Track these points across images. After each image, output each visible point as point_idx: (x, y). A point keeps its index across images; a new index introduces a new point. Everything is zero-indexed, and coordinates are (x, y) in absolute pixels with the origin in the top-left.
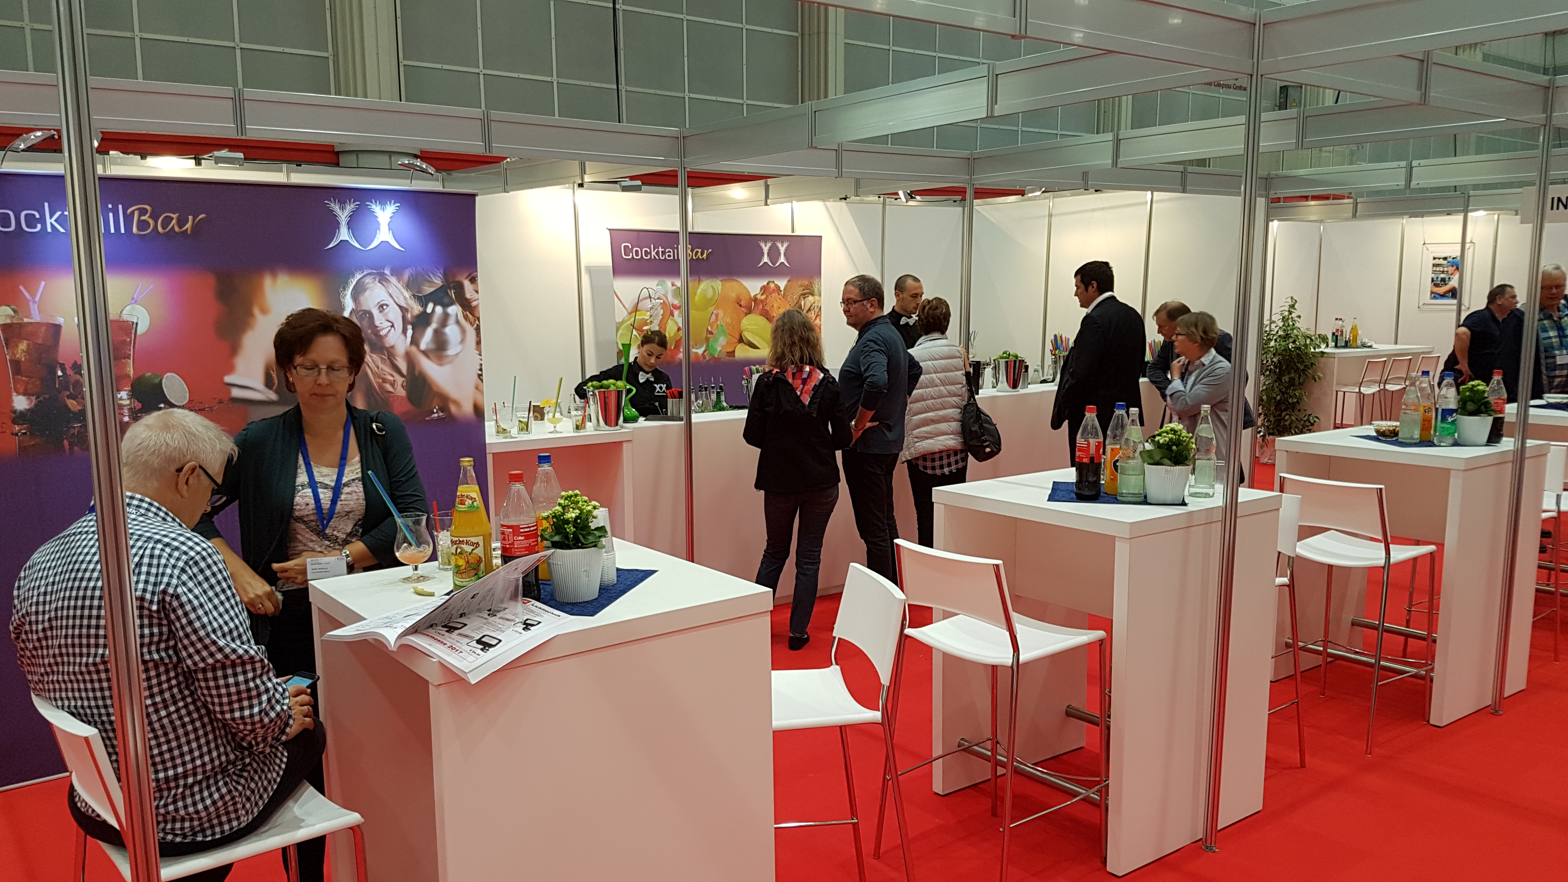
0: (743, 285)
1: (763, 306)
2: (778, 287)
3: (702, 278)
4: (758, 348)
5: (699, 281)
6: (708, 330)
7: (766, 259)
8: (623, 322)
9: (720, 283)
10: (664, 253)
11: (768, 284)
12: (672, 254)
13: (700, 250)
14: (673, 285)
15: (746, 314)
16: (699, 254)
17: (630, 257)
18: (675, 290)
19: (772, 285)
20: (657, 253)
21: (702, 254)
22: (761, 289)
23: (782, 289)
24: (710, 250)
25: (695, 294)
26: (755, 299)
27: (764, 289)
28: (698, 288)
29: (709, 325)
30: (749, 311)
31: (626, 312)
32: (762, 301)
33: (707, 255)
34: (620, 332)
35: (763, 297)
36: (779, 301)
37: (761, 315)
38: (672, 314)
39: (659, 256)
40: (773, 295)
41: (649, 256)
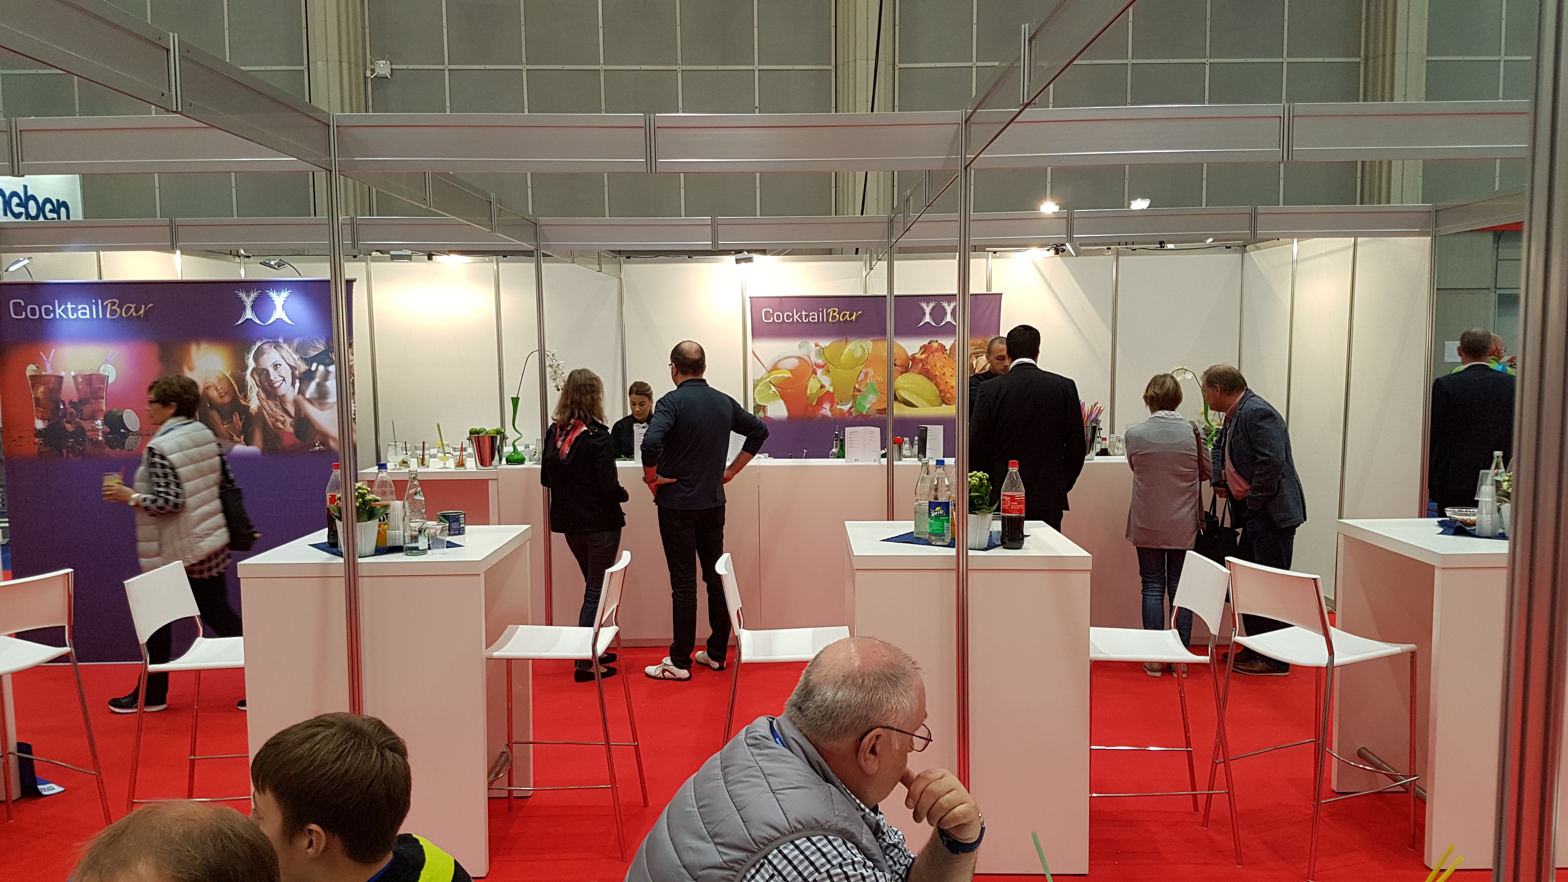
0: (899, 344)
1: (923, 365)
2: (943, 347)
3: (849, 339)
4: (916, 407)
5: (846, 341)
6: (855, 387)
7: (927, 319)
8: (761, 379)
9: (871, 343)
10: (807, 316)
11: (929, 343)
12: (816, 317)
13: (848, 313)
14: (816, 346)
15: (902, 373)
16: (847, 316)
17: (771, 321)
18: (819, 350)
19: (935, 345)
20: (801, 317)
21: (851, 316)
22: (921, 348)
23: (948, 347)
24: (860, 312)
25: (842, 354)
26: (913, 358)
27: (925, 349)
28: (845, 348)
29: (857, 383)
30: (906, 370)
31: (765, 371)
32: (921, 360)
33: (856, 318)
34: (758, 388)
35: (923, 356)
36: (944, 360)
37: (920, 374)
38: (815, 373)
39: (801, 319)
40: (937, 354)
41: (791, 319)
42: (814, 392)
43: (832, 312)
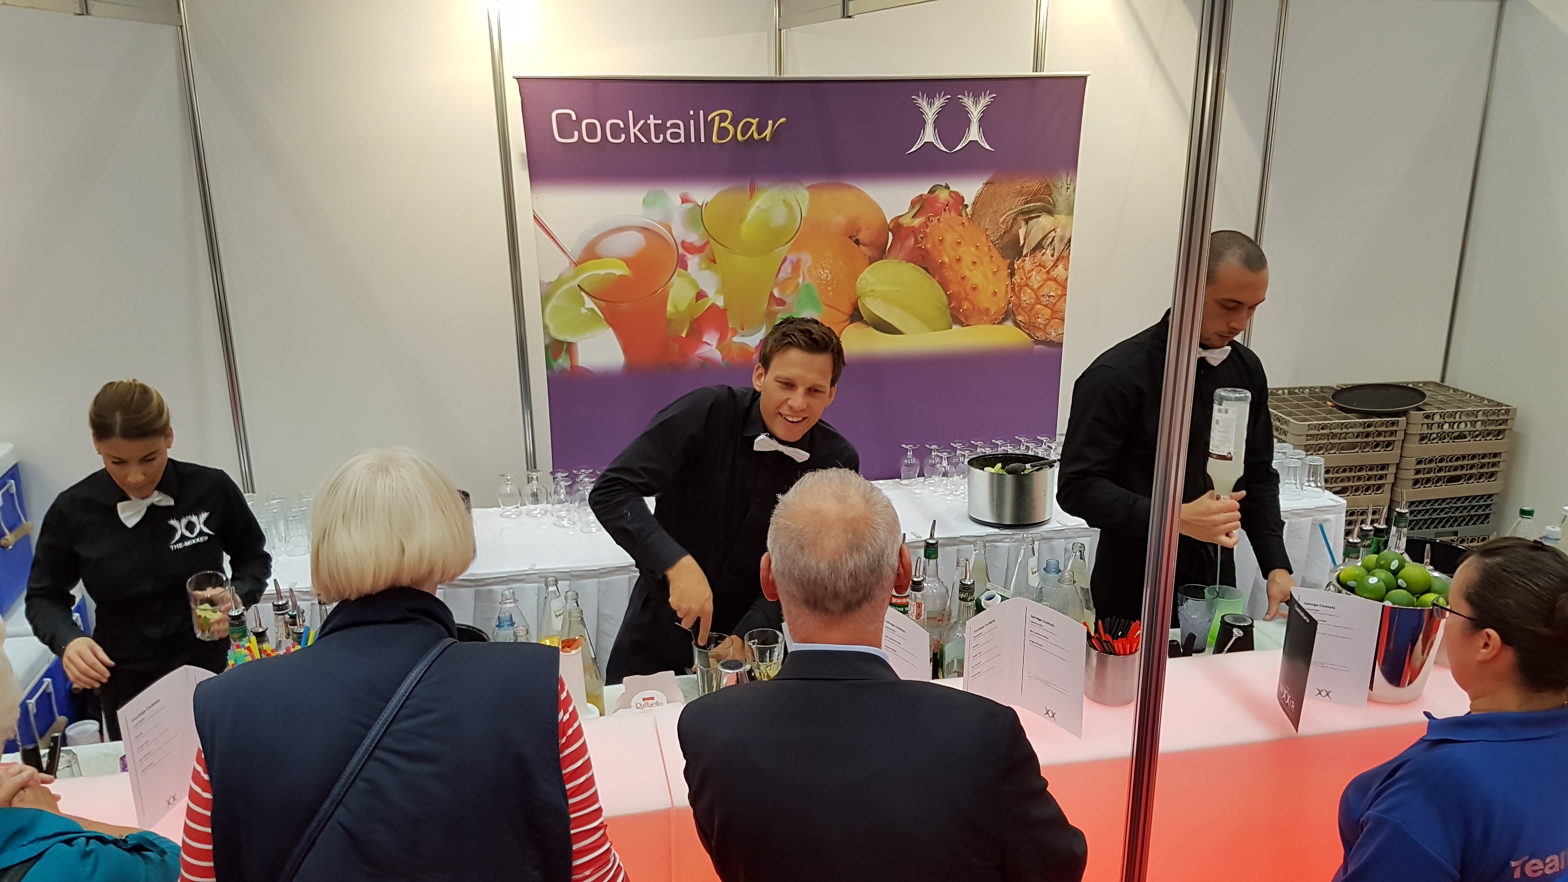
0: (866, 196)
1: (916, 242)
2: (959, 199)
3: (759, 184)
4: (899, 332)
5: (752, 190)
6: (772, 294)
7: (929, 135)
8: (560, 282)
9: (807, 193)
10: (660, 129)
11: (931, 191)
12: (682, 132)
13: (755, 121)
14: (685, 200)
15: (871, 261)
16: (754, 128)
17: (575, 139)
18: (690, 212)
19: (943, 195)
20: (645, 130)
21: (761, 129)
22: (913, 204)
23: (969, 201)
24: (783, 120)
25: (742, 219)
26: (897, 227)
27: (922, 205)
28: (749, 207)
29: (776, 284)
30: (880, 253)
31: (567, 262)
32: (913, 231)
33: (774, 133)
34: (553, 302)
35: (917, 222)
36: (960, 229)
37: (908, 261)
38: (682, 264)
39: (648, 137)
40: (945, 216)
41: (623, 136)
42: (683, 307)
43: (717, 119)
